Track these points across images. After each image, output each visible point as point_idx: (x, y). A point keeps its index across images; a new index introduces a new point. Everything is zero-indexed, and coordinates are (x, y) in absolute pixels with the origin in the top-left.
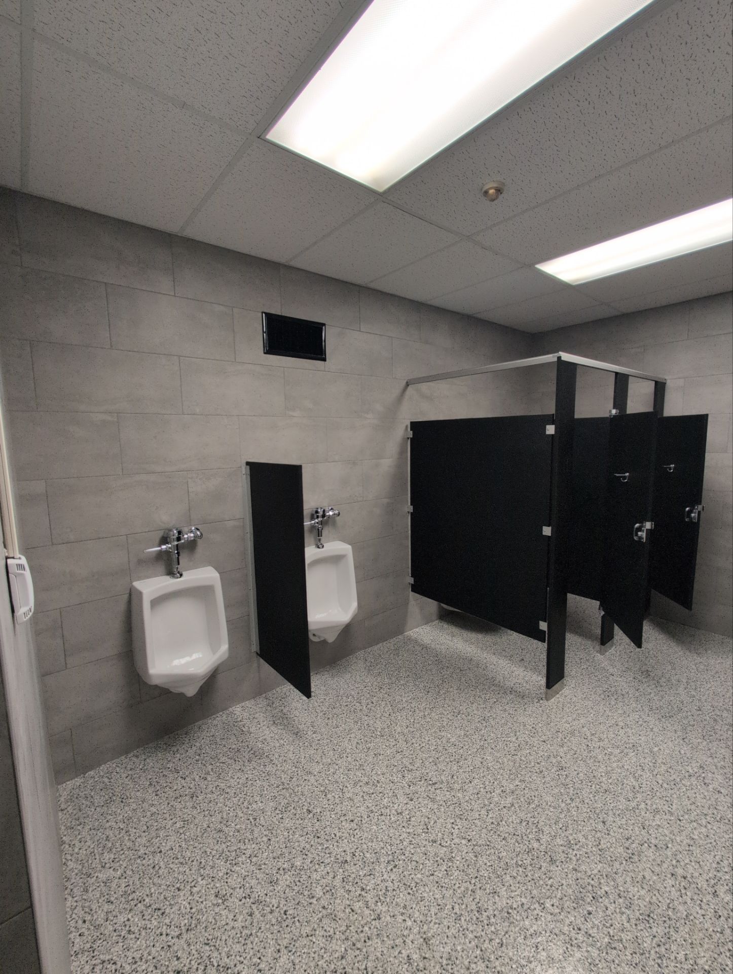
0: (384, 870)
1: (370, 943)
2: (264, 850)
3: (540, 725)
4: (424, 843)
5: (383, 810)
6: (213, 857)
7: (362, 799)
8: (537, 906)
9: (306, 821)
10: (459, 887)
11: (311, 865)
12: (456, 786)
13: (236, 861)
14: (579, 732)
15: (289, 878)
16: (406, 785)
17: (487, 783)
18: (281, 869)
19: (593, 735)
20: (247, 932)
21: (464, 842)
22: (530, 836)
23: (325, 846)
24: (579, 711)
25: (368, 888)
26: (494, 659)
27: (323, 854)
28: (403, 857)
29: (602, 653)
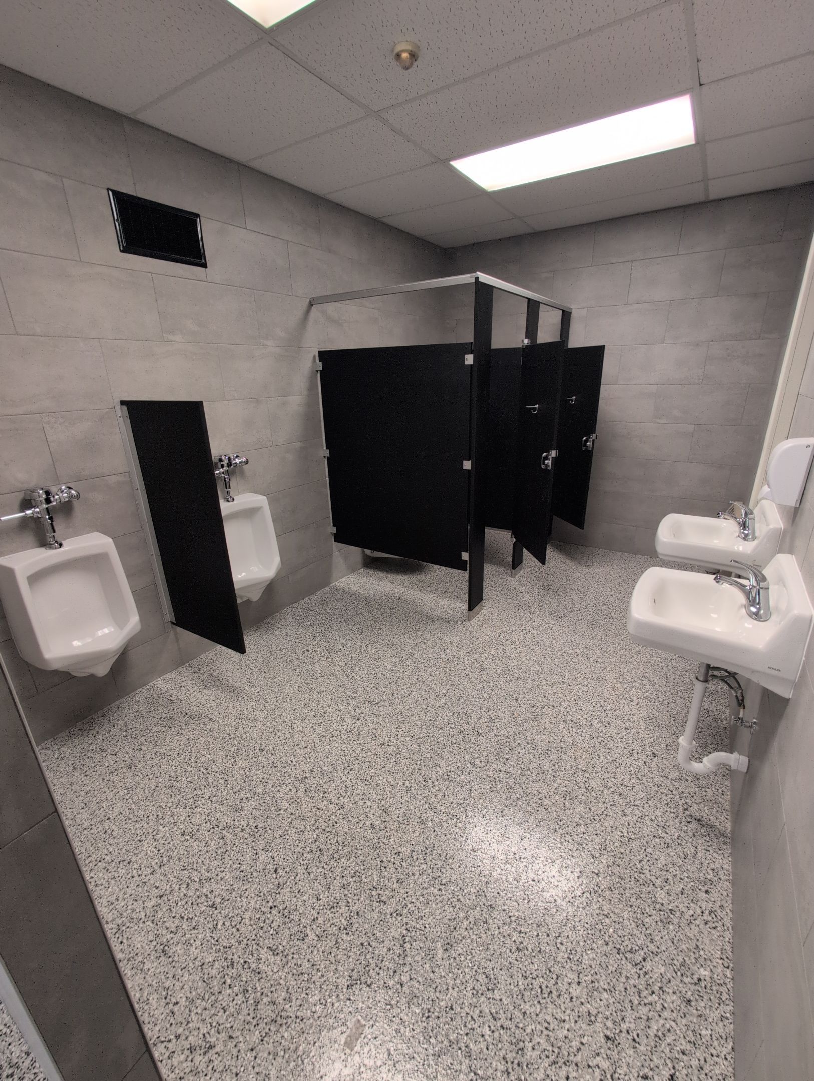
0: (342, 775)
1: (338, 825)
2: (223, 790)
3: (464, 641)
4: (374, 747)
5: (333, 733)
6: (170, 808)
7: (312, 729)
8: (469, 765)
9: (260, 758)
10: (407, 770)
11: (273, 789)
12: (398, 701)
13: (196, 804)
14: (496, 640)
15: (253, 803)
16: (352, 710)
17: (423, 693)
18: (244, 798)
19: (507, 640)
20: (222, 850)
21: (407, 738)
22: (461, 722)
23: (284, 771)
24: (496, 625)
25: (330, 790)
26: (421, 594)
27: (282, 778)
28: (357, 762)
29: (512, 576)
